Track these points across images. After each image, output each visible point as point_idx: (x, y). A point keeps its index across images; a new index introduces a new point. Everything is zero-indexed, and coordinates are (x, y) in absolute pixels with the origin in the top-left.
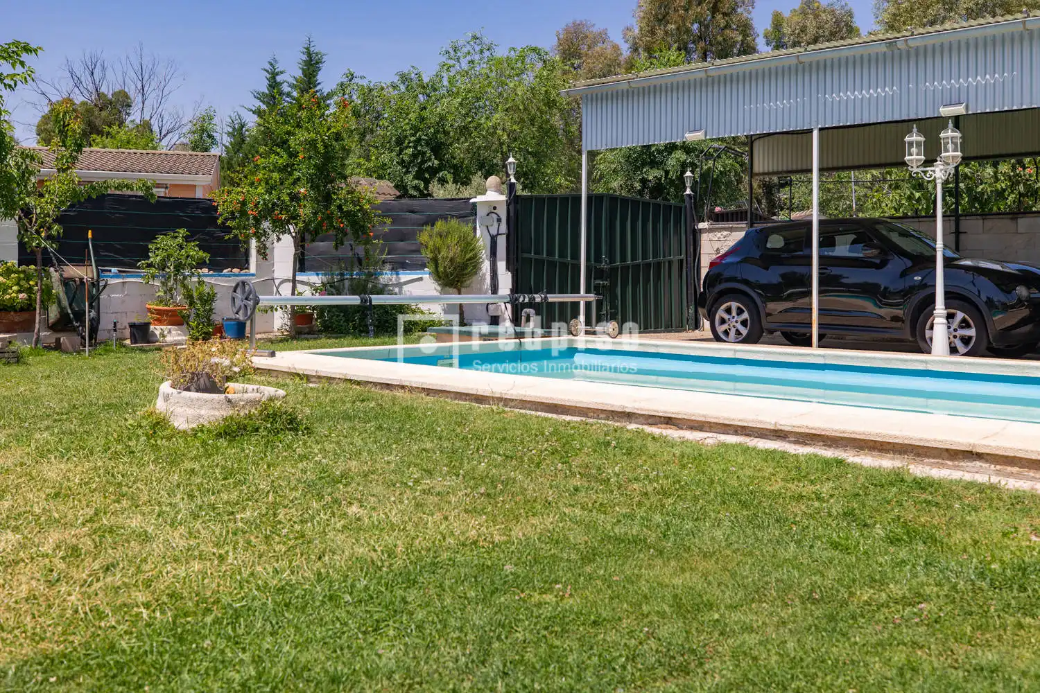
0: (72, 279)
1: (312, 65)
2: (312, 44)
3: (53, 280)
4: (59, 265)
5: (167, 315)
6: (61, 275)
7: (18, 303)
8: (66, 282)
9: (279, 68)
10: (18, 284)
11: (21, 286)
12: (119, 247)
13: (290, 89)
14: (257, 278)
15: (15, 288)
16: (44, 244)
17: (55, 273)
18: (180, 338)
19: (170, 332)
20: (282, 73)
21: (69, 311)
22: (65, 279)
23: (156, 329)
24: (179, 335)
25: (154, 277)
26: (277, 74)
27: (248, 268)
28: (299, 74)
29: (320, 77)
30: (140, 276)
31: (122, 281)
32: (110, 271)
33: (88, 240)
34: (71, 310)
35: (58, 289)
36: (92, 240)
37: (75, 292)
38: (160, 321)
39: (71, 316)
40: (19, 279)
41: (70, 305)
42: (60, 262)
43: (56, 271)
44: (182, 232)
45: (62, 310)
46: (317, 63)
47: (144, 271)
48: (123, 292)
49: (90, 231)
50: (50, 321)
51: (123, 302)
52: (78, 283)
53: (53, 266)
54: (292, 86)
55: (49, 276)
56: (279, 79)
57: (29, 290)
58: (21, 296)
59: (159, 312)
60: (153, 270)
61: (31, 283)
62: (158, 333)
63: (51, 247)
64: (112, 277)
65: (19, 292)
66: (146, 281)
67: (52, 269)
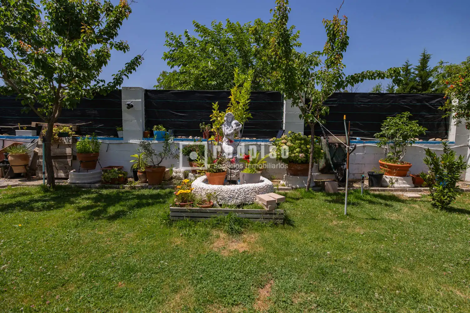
0: (334, 144)
1: (425, 60)
2: (426, 52)
3: (323, 143)
4: (326, 135)
5: (396, 170)
6: (327, 141)
7: (299, 159)
8: (330, 145)
9: (409, 63)
10: (300, 147)
11: (302, 149)
12: (361, 124)
13: (414, 71)
14: (456, 145)
15: (298, 150)
16: (316, 120)
17: (324, 140)
18: (404, 185)
19: (397, 181)
20: (411, 65)
21: (331, 163)
22: (329, 143)
23: (387, 178)
24: (404, 183)
25: (385, 144)
26: (409, 66)
27: (447, 138)
28: (419, 64)
29: (429, 64)
30: (375, 143)
31: (363, 145)
32: (356, 139)
33: (343, 120)
34: (332, 162)
35: (325, 150)
36: (346, 120)
37: (335, 152)
38: (390, 173)
39: (332, 165)
40: (301, 144)
41: (332, 159)
42: (327, 134)
43: (324, 139)
44: (407, 114)
45: (327, 161)
46: (428, 59)
47: (378, 140)
48: (363, 152)
49: (345, 116)
50: (320, 167)
51: (363, 158)
52: (337, 147)
53: (323, 136)
54: (416, 69)
55: (320, 141)
56: (409, 68)
57: (307, 151)
58: (301, 155)
59: (390, 167)
60: (385, 139)
61: (308, 146)
62: (388, 180)
63: (321, 123)
64: (357, 142)
65: (301, 152)
66: (380, 145)
67: (322, 138)
